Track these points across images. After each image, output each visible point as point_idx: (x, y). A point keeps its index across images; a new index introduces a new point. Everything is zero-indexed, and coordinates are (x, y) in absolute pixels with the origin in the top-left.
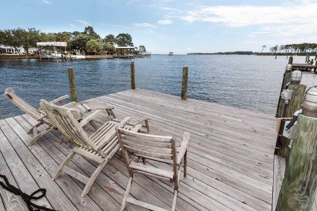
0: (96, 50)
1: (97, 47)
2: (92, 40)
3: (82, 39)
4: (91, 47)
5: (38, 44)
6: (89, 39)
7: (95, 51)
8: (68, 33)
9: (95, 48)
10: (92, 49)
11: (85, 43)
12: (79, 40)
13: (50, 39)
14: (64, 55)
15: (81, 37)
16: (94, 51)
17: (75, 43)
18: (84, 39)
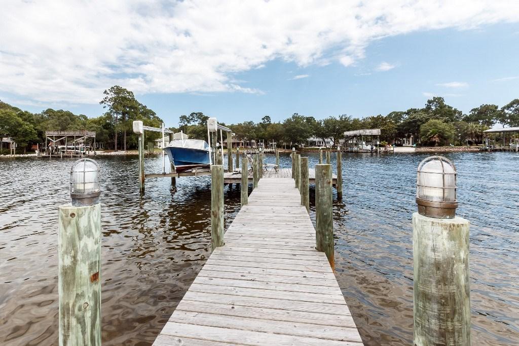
0: (438, 137)
1: (440, 132)
2: (432, 121)
3: (414, 122)
4: (429, 133)
5: (346, 133)
6: (427, 120)
7: (437, 140)
8: (398, 112)
9: (436, 133)
10: (429, 136)
11: (419, 126)
12: (410, 123)
13: (363, 126)
14: (374, 148)
15: (414, 118)
16: (434, 140)
17: (401, 127)
18: (418, 119)
